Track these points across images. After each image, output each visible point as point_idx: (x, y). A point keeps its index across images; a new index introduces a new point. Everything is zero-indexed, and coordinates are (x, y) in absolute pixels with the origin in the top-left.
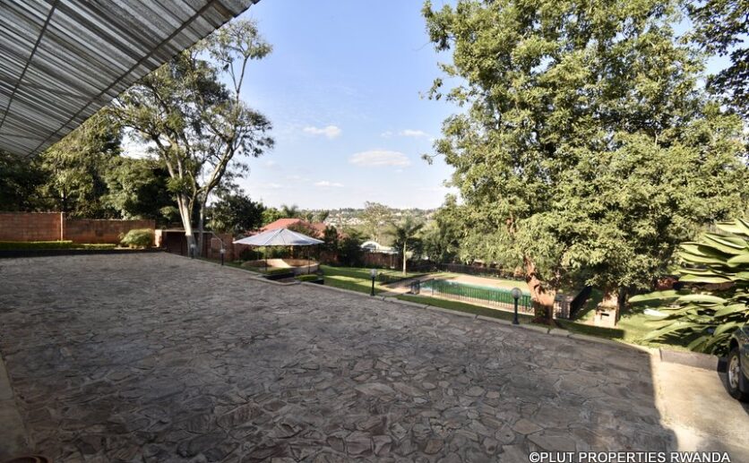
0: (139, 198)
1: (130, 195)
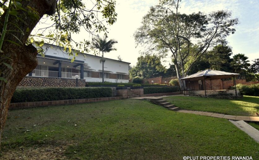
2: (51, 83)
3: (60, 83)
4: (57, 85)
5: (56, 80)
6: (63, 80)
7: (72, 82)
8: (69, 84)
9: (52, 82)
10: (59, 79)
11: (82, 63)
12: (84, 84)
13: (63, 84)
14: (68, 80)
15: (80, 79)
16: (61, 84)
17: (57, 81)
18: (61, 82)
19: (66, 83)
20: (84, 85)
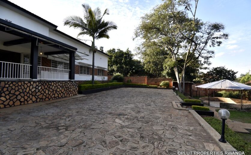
0: (171, 71)
1: (168, 70)
2: (17, 93)
3: (37, 91)
4: (31, 96)
5: (29, 84)
6: (43, 85)
7: (59, 87)
8: (54, 92)
9: (18, 90)
10: (34, 82)
11: (74, 50)
12: (76, 89)
13: (43, 92)
14: (53, 84)
15: (68, 80)
16: (39, 93)
17: (31, 87)
18: (40, 88)
19: (49, 91)
20: (76, 91)
